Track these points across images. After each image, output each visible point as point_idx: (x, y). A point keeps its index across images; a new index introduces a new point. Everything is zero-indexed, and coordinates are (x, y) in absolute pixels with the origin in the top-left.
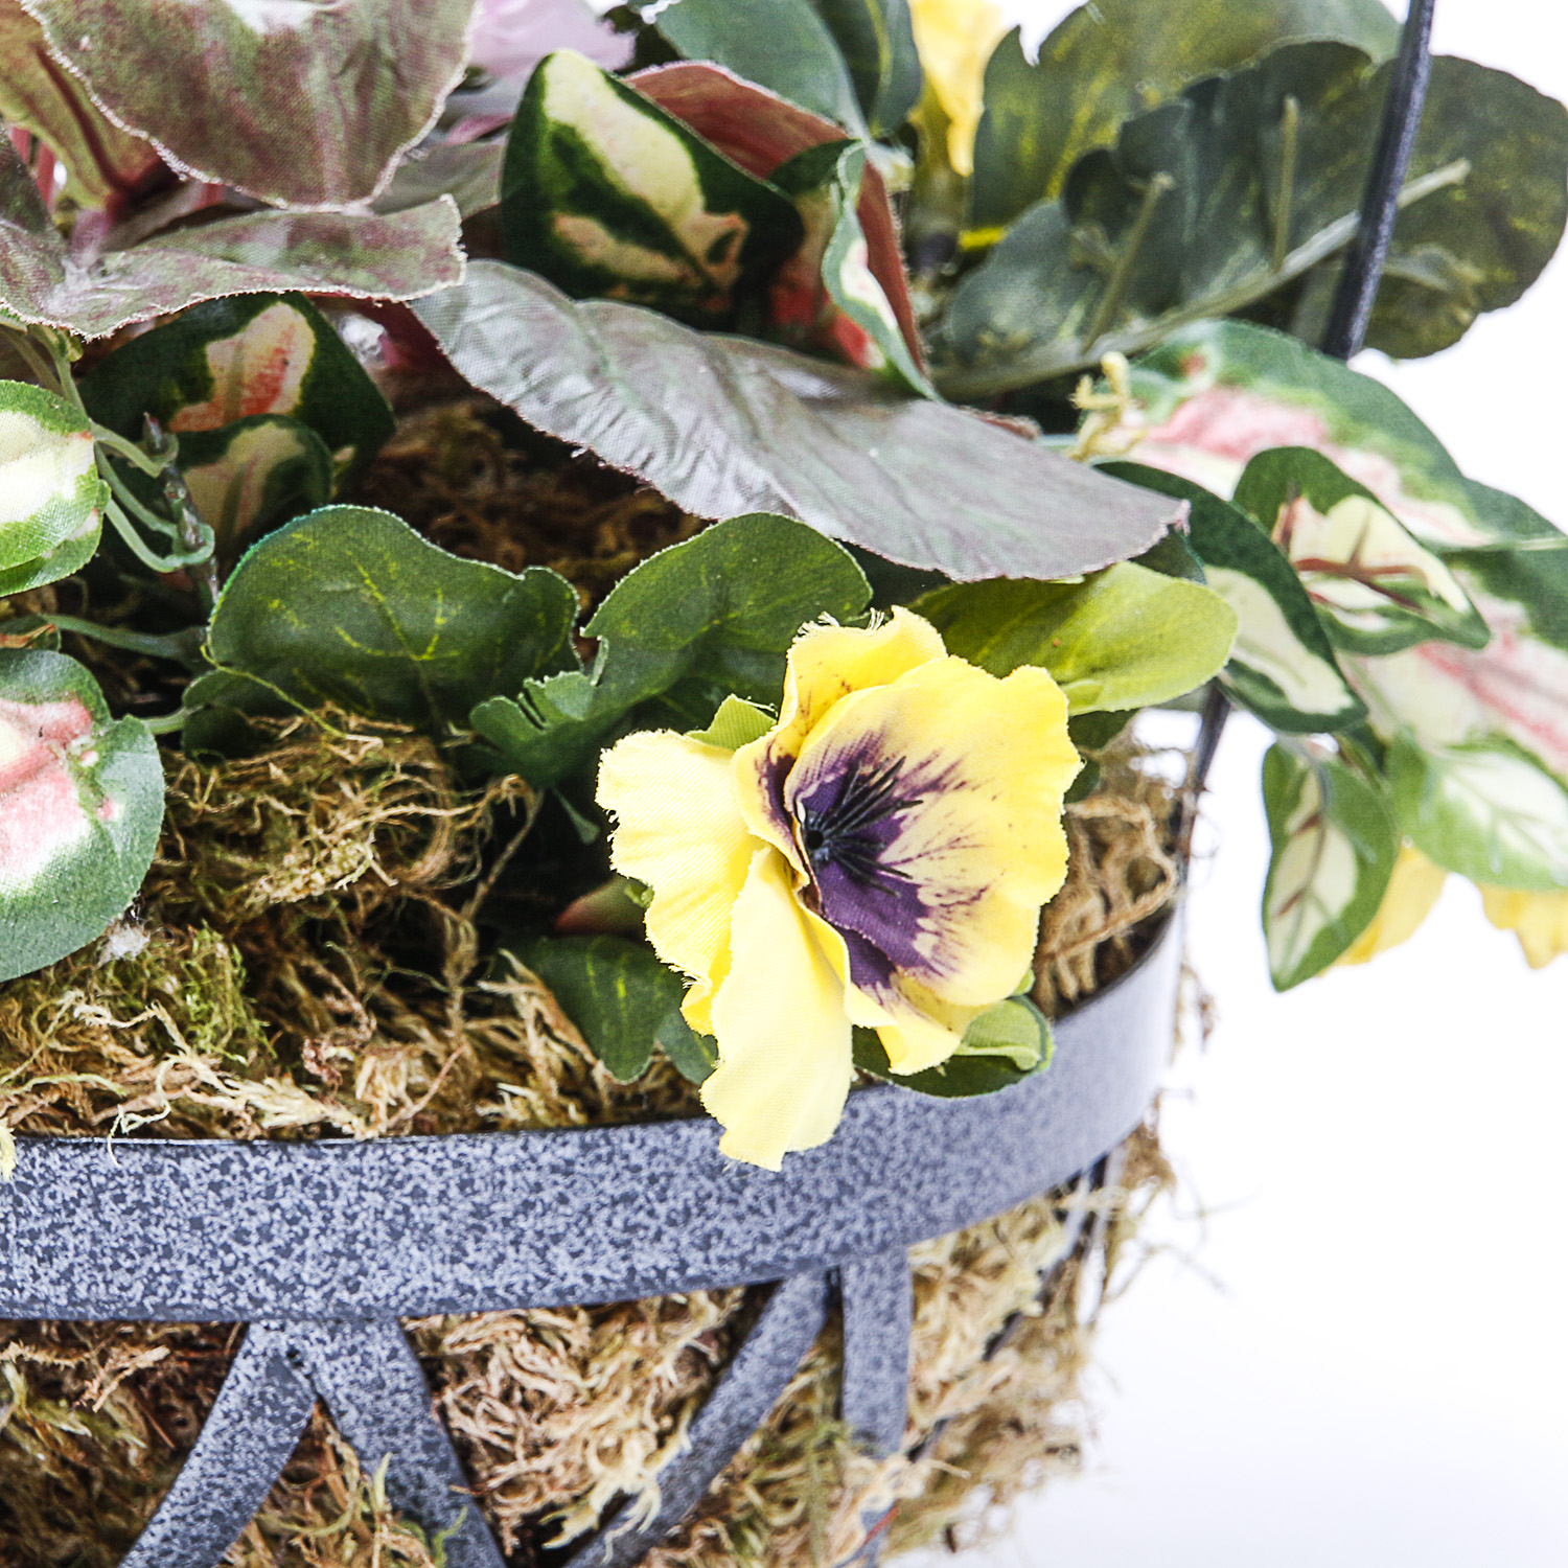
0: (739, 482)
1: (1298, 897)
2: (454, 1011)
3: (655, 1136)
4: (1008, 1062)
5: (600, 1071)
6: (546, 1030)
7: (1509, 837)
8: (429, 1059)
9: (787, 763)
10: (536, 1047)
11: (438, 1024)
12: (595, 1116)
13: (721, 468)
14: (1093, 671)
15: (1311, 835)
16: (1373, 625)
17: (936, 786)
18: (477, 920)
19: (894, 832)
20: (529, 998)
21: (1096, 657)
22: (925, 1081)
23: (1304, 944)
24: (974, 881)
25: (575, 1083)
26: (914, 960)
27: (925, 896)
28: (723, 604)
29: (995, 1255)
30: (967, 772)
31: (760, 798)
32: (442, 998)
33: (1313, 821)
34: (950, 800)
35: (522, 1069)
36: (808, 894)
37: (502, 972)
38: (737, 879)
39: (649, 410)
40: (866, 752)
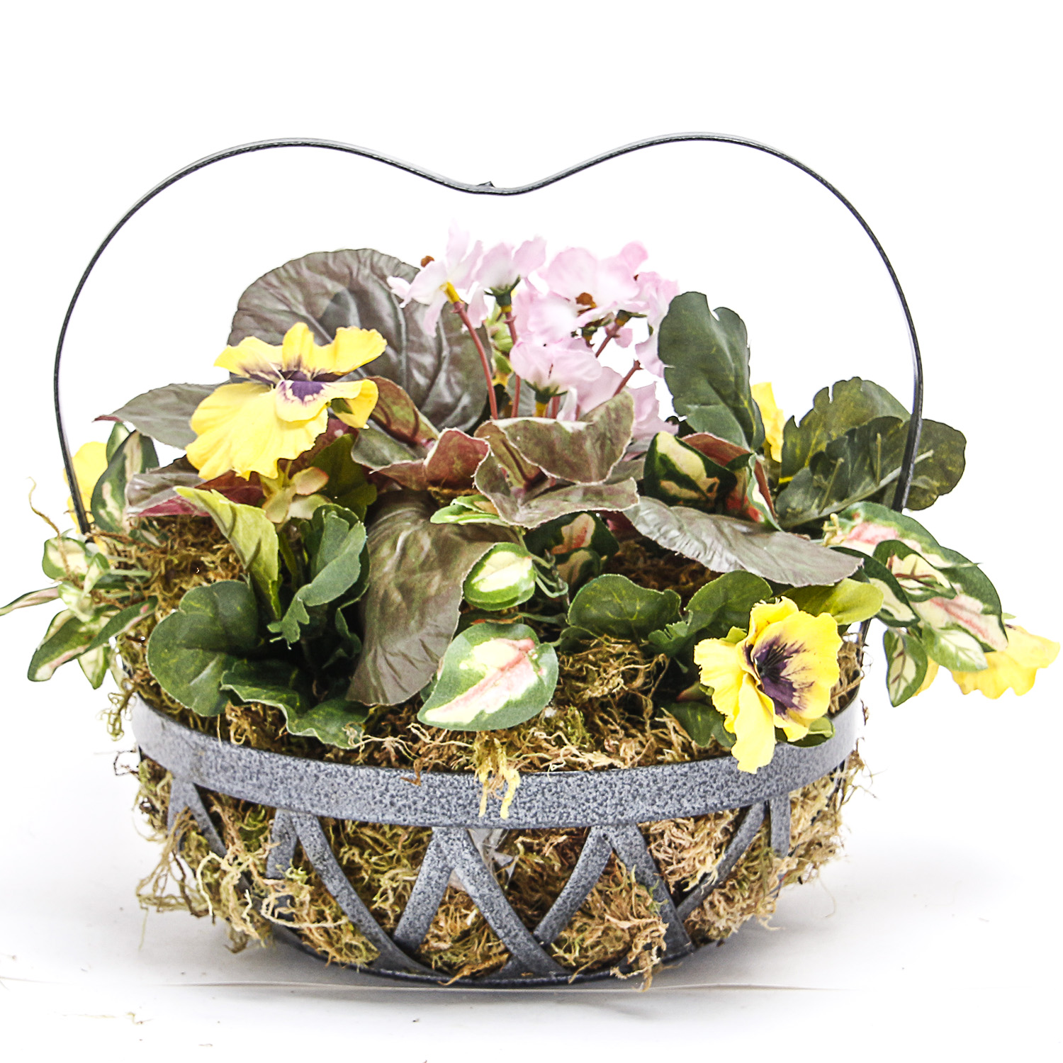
0: (727, 560)
1: (898, 677)
2: (647, 727)
3: (712, 763)
4: (822, 735)
5: (694, 744)
6: (676, 732)
7: (961, 654)
8: (640, 743)
9: (751, 646)
10: (674, 737)
11: (643, 732)
12: (693, 758)
13: (721, 556)
14: (839, 612)
15: (901, 658)
16: (918, 593)
17: (797, 651)
18: (652, 699)
19: (785, 666)
20: (671, 723)
21: (840, 608)
22: (798, 743)
23: (901, 692)
24: (810, 680)
25: (686, 748)
26: (793, 706)
27: (795, 686)
28: (726, 598)
29: (814, 793)
30: (806, 647)
31: (744, 658)
32: (644, 724)
33: (901, 654)
34: (801, 655)
35: (670, 745)
36: (760, 687)
37: (662, 715)
38: (740, 684)
39: (698, 539)
40: (775, 641)
